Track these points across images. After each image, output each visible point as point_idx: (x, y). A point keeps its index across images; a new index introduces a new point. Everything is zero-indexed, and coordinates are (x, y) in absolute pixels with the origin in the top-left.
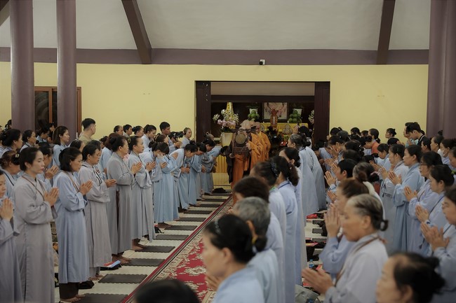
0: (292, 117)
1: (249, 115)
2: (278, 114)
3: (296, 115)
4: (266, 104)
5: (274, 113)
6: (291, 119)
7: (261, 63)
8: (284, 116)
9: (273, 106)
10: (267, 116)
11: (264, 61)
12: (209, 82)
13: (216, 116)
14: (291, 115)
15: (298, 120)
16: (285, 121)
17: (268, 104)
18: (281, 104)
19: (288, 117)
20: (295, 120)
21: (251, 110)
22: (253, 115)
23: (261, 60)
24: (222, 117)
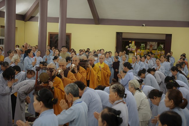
0: (159, 48)
1: (141, 47)
2: (153, 47)
3: (160, 47)
4: (148, 43)
5: (151, 46)
6: (158, 49)
7: (143, 26)
8: (156, 48)
9: (151, 43)
10: (148, 47)
11: (144, 25)
12: (122, 33)
13: (127, 47)
14: (158, 47)
15: (161, 49)
16: (156, 50)
17: (149, 43)
18: (155, 42)
19: (157, 48)
20: (160, 49)
21: (142, 45)
22: (142, 47)
23: (143, 24)
24: (129, 47)
